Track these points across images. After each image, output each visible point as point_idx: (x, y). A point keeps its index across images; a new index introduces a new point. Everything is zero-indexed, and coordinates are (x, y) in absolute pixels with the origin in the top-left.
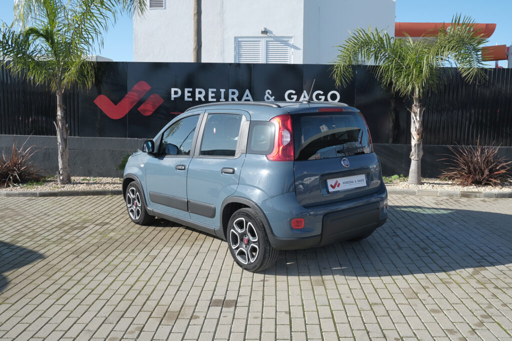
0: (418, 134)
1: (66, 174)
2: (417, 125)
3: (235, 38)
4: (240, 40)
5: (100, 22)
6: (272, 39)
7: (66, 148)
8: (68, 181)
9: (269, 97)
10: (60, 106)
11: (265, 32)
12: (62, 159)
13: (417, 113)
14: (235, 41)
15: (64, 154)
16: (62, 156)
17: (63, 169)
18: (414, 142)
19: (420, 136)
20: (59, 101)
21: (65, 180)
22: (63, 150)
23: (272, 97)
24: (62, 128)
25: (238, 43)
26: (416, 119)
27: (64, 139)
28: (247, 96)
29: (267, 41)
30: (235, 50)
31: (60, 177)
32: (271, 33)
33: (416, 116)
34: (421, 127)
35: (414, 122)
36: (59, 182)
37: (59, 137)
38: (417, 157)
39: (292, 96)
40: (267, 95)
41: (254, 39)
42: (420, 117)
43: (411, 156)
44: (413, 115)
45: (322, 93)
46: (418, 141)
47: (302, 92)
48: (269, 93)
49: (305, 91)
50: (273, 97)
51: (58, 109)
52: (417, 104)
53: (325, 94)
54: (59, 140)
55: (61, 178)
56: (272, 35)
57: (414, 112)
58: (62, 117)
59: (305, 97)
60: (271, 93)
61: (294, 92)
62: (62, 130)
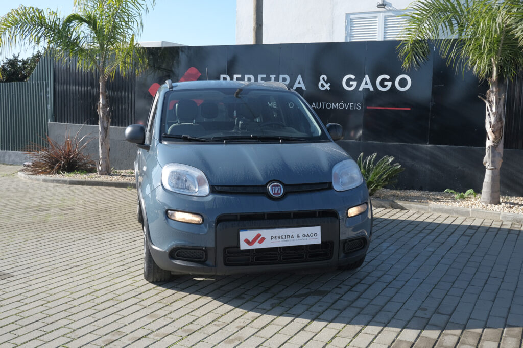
0: (493, 132)
1: (105, 165)
2: (493, 119)
3: (347, 15)
4: (352, 16)
5: (140, 4)
6: (391, 14)
7: (106, 137)
8: (107, 172)
9: (325, 84)
10: (102, 93)
11: (383, 5)
12: (101, 148)
13: (492, 102)
14: (346, 18)
15: (103, 143)
16: (101, 145)
17: (104, 158)
18: (489, 143)
19: (497, 134)
20: (102, 89)
21: (103, 170)
22: (103, 140)
23: (327, 83)
24: (103, 116)
25: (350, 21)
26: (492, 110)
27: (104, 127)
28: (299, 83)
29: (385, 17)
30: (346, 29)
31: (98, 168)
32: (390, 5)
33: (491, 106)
34: (498, 122)
35: (489, 115)
36: (98, 173)
37: (100, 125)
38: (491, 165)
39: (351, 83)
40: (322, 81)
41: (369, 16)
42: (497, 108)
43: (485, 163)
44: (487, 104)
45: (388, 77)
46: (493, 142)
47: (364, 77)
48: (323, 79)
49: (367, 76)
50: (329, 84)
51: (101, 96)
52: (494, 90)
53: (392, 80)
54: (100, 129)
55: (100, 168)
56: (391, 8)
57: (489, 102)
58: (103, 105)
59: (366, 83)
60: (326, 79)
61: (353, 77)
62: (103, 118)
